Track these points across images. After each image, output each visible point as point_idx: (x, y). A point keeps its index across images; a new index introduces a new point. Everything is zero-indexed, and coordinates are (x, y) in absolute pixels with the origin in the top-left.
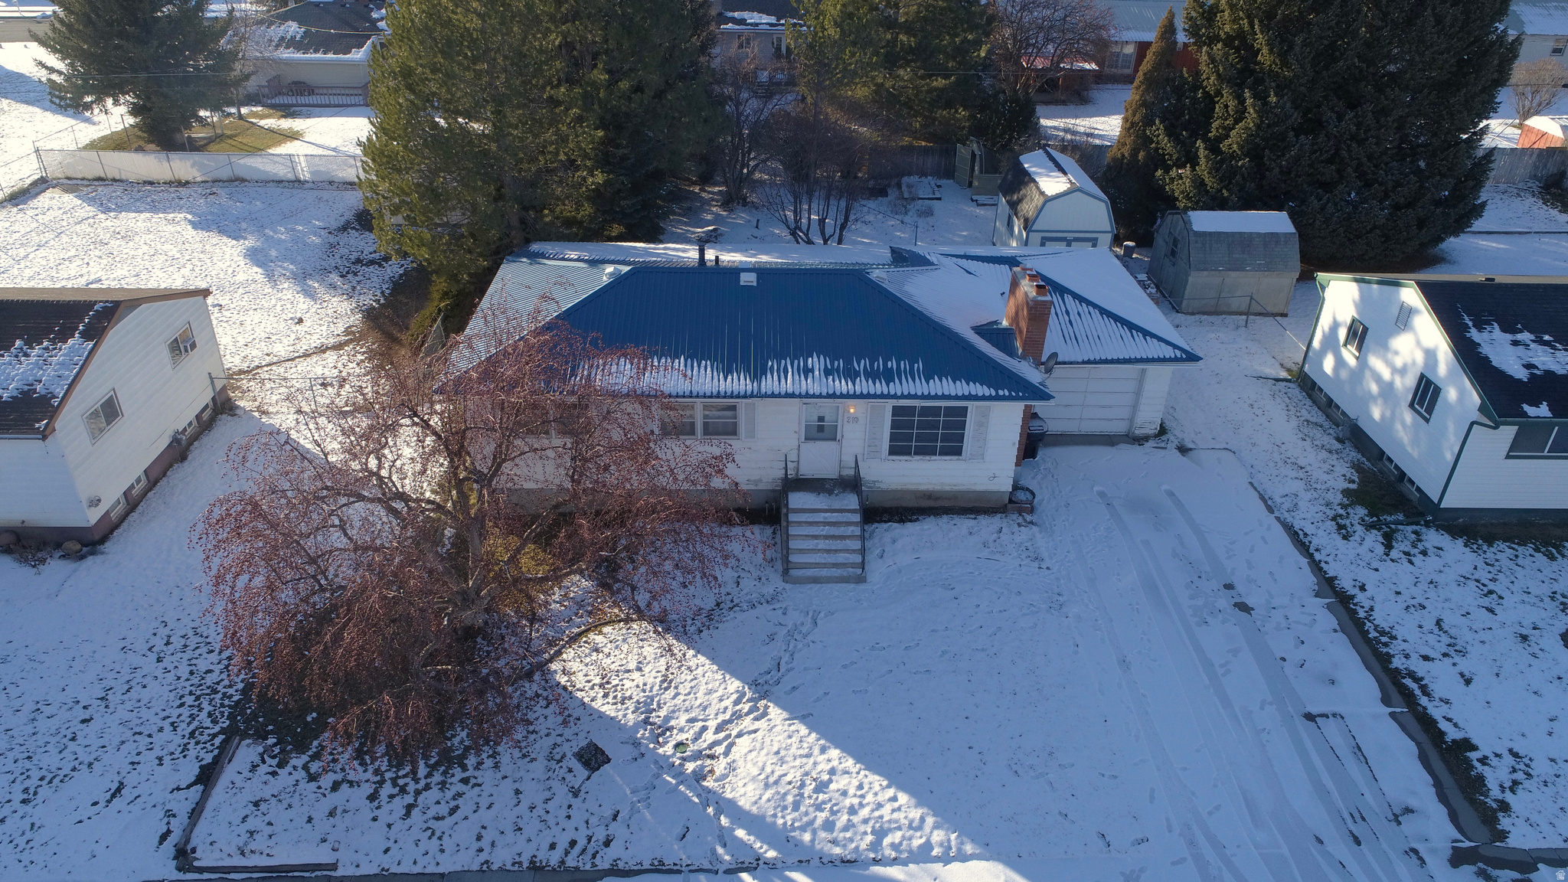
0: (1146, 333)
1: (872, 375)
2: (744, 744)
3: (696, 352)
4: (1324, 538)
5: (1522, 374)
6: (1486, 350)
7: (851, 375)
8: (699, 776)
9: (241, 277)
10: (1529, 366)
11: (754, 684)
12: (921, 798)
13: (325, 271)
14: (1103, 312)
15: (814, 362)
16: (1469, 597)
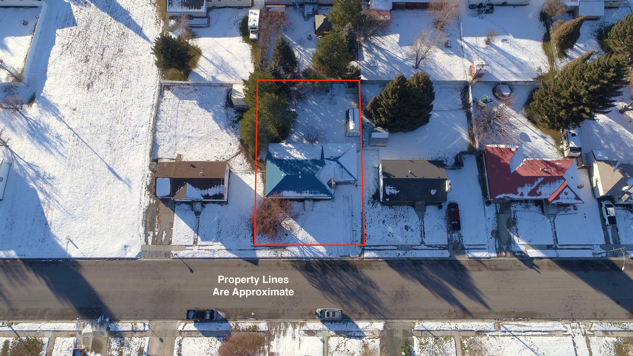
0: (352, 176)
1: (314, 193)
2: (300, 233)
3: (294, 189)
4: (366, 205)
5: (388, 193)
6: (386, 190)
7: (312, 193)
8: (296, 236)
9: (216, 129)
10: (390, 193)
11: (301, 226)
12: (315, 239)
13: (229, 125)
14: (348, 172)
15: (308, 191)
16: (376, 215)
